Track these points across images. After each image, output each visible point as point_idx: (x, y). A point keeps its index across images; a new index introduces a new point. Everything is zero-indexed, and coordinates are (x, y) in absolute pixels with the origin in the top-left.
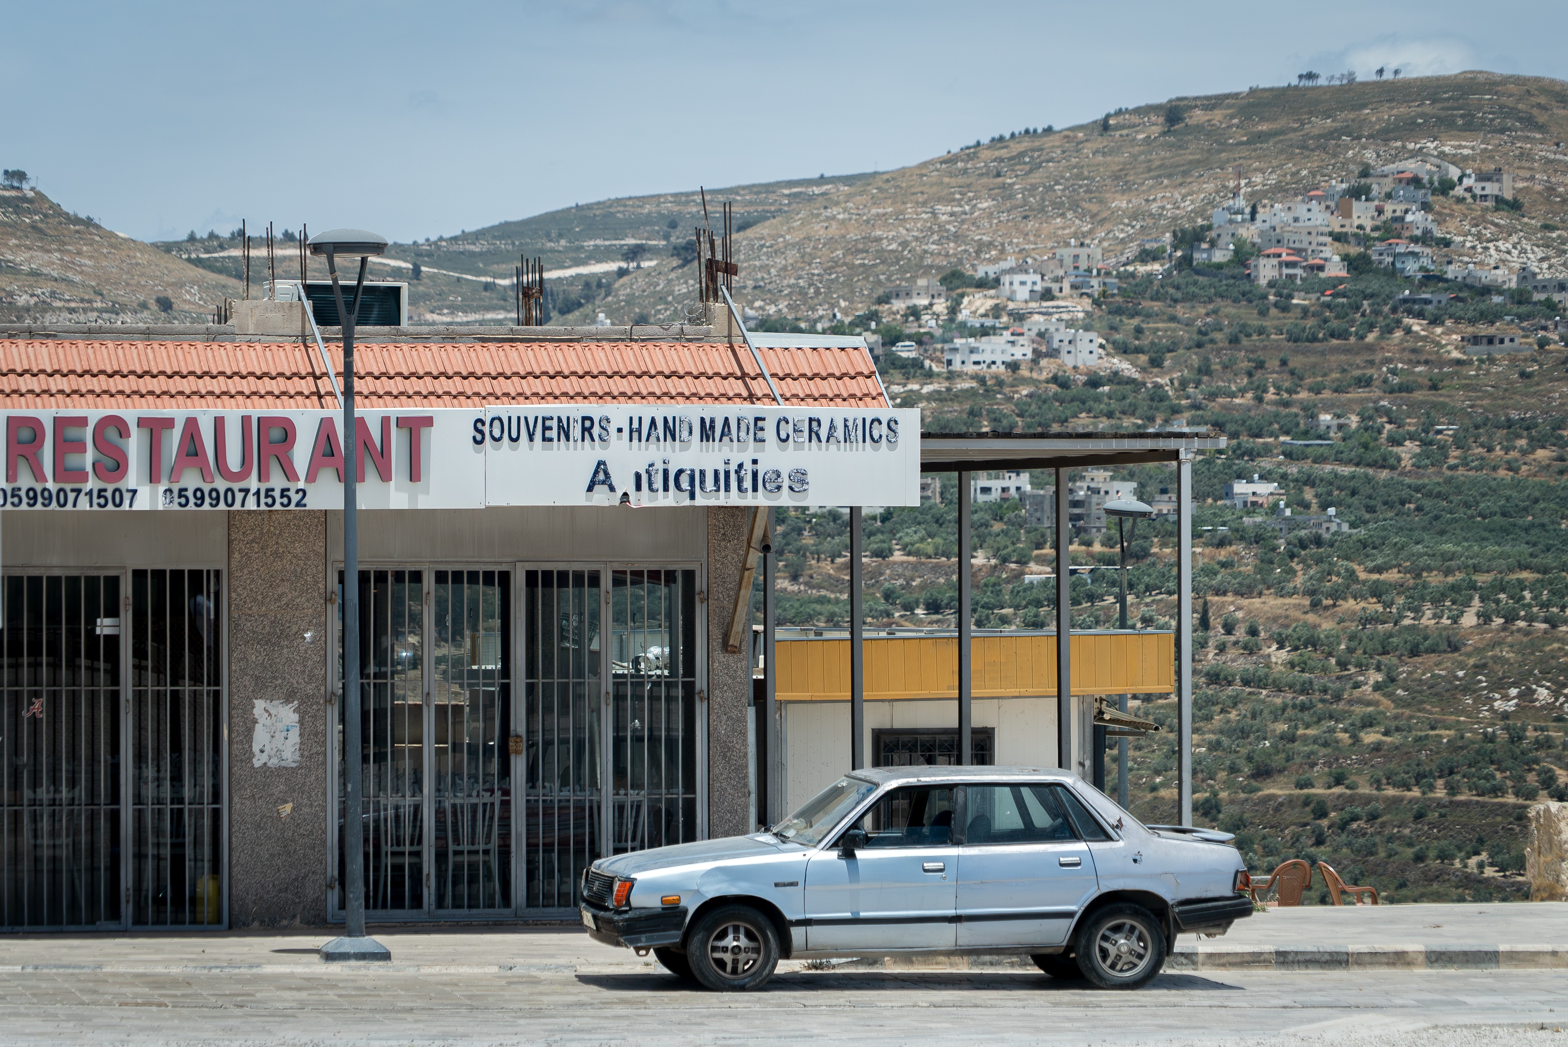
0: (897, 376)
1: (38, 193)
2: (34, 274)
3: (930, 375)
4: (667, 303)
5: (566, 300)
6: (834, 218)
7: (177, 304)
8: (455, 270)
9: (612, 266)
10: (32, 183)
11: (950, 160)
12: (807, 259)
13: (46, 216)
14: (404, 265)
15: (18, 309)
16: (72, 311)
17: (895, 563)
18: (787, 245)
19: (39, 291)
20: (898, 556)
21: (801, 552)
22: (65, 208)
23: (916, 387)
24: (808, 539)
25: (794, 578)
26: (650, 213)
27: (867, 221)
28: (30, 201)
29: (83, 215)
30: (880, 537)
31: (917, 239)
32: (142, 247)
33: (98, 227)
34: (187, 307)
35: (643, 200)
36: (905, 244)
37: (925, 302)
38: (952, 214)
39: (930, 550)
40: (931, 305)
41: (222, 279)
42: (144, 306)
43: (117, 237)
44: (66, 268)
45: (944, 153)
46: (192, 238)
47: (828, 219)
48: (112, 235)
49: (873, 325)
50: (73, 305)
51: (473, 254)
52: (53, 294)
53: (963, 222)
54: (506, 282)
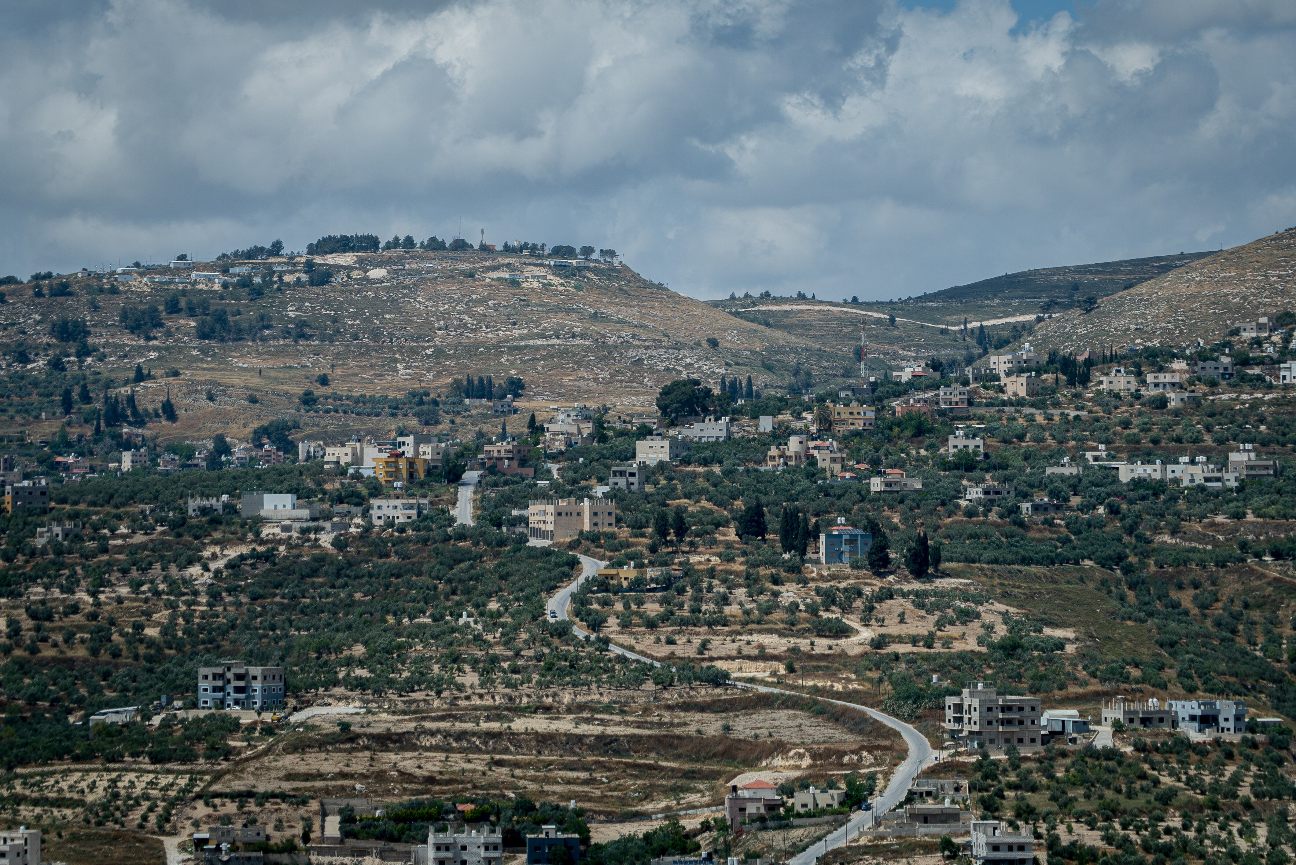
0: (1247, 388)
1: (624, 266)
2: (620, 322)
3: (1270, 387)
4: (1072, 341)
5: (1000, 338)
6: (1193, 279)
7: (722, 344)
8: (919, 320)
9: (1032, 317)
10: (620, 259)
11: (1278, 238)
12: (1174, 310)
13: (629, 282)
14: (883, 316)
15: (609, 347)
16: (647, 348)
17: (1247, 522)
18: (1159, 298)
19: (624, 334)
20: (1250, 517)
21: (1177, 514)
22: (643, 276)
23: (1260, 396)
24: (1182, 505)
25: (1173, 533)
26: (1058, 280)
27: (1218, 282)
28: (619, 272)
29: (656, 282)
30: (1235, 503)
31: (1253, 294)
32: (697, 303)
33: (666, 289)
34: (728, 345)
35: (1054, 271)
36: (1244, 298)
37: (1266, 335)
38: (1279, 276)
39: (1273, 513)
40: (1270, 336)
41: (754, 326)
42: (698, 344)
43: (680, 297)
44: (643, 317)
45: (1273, 233)
46: (733, 298)
47: (1189, 280)
48: (676, 295)
49: (1227, 351)
50: (647, 343)
51: (932, 309)
52: (633, 336)
53: (1287, 282)
54: (956, 328)
